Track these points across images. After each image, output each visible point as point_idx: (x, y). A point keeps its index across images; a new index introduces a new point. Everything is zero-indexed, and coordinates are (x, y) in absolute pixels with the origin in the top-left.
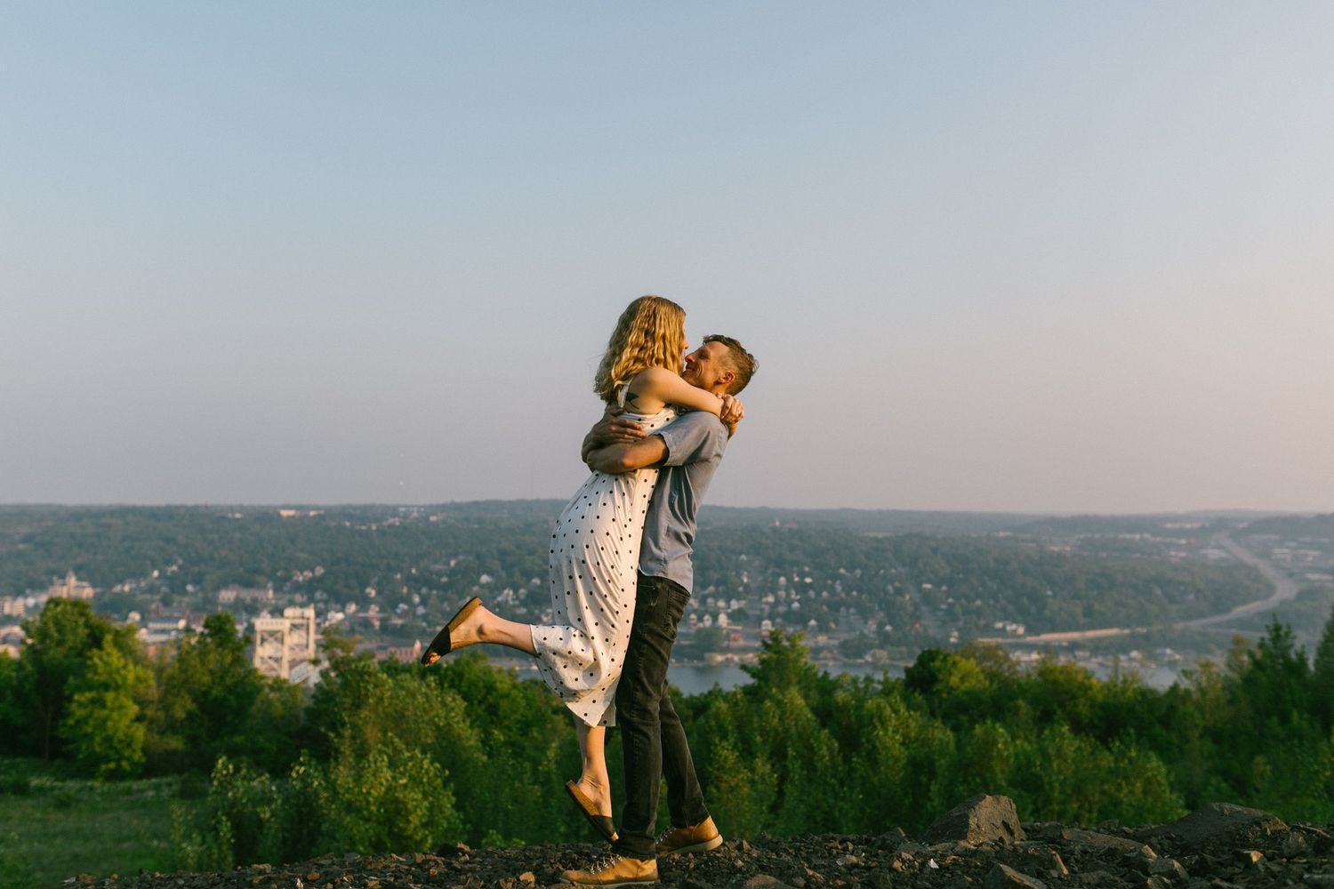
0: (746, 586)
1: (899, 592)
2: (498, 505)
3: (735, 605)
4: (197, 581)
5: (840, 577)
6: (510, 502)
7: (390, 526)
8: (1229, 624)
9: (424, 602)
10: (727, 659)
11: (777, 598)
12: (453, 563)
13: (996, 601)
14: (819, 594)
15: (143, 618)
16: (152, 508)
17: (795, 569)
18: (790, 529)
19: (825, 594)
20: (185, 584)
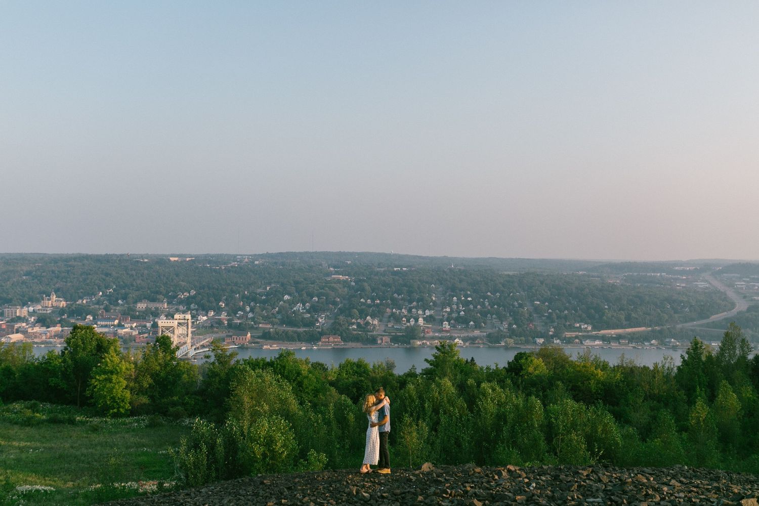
0: (434, 302)
1: (521, 306)
2: (294, 255)
3: (428, 313)
4: (124, 298)
5: (488, 297)
6: (300, 253)
7: (232, 267)
8: (708, 325)
9: (252, 310)
10: (423, 343)
11: (451, 309)
12: (268, 288)
13: (576, 311)
14: (475, 307)
15: (94, 318)
16: (97, 256)
17: (462, 292)
18: (460, 270)
19: (479, 307)
20: (117, 300)
